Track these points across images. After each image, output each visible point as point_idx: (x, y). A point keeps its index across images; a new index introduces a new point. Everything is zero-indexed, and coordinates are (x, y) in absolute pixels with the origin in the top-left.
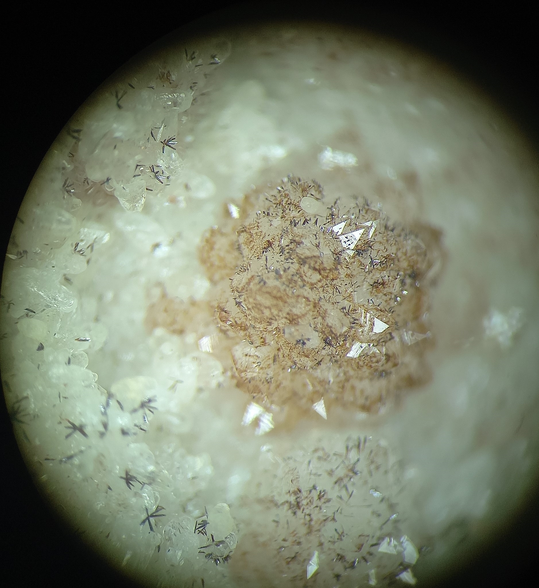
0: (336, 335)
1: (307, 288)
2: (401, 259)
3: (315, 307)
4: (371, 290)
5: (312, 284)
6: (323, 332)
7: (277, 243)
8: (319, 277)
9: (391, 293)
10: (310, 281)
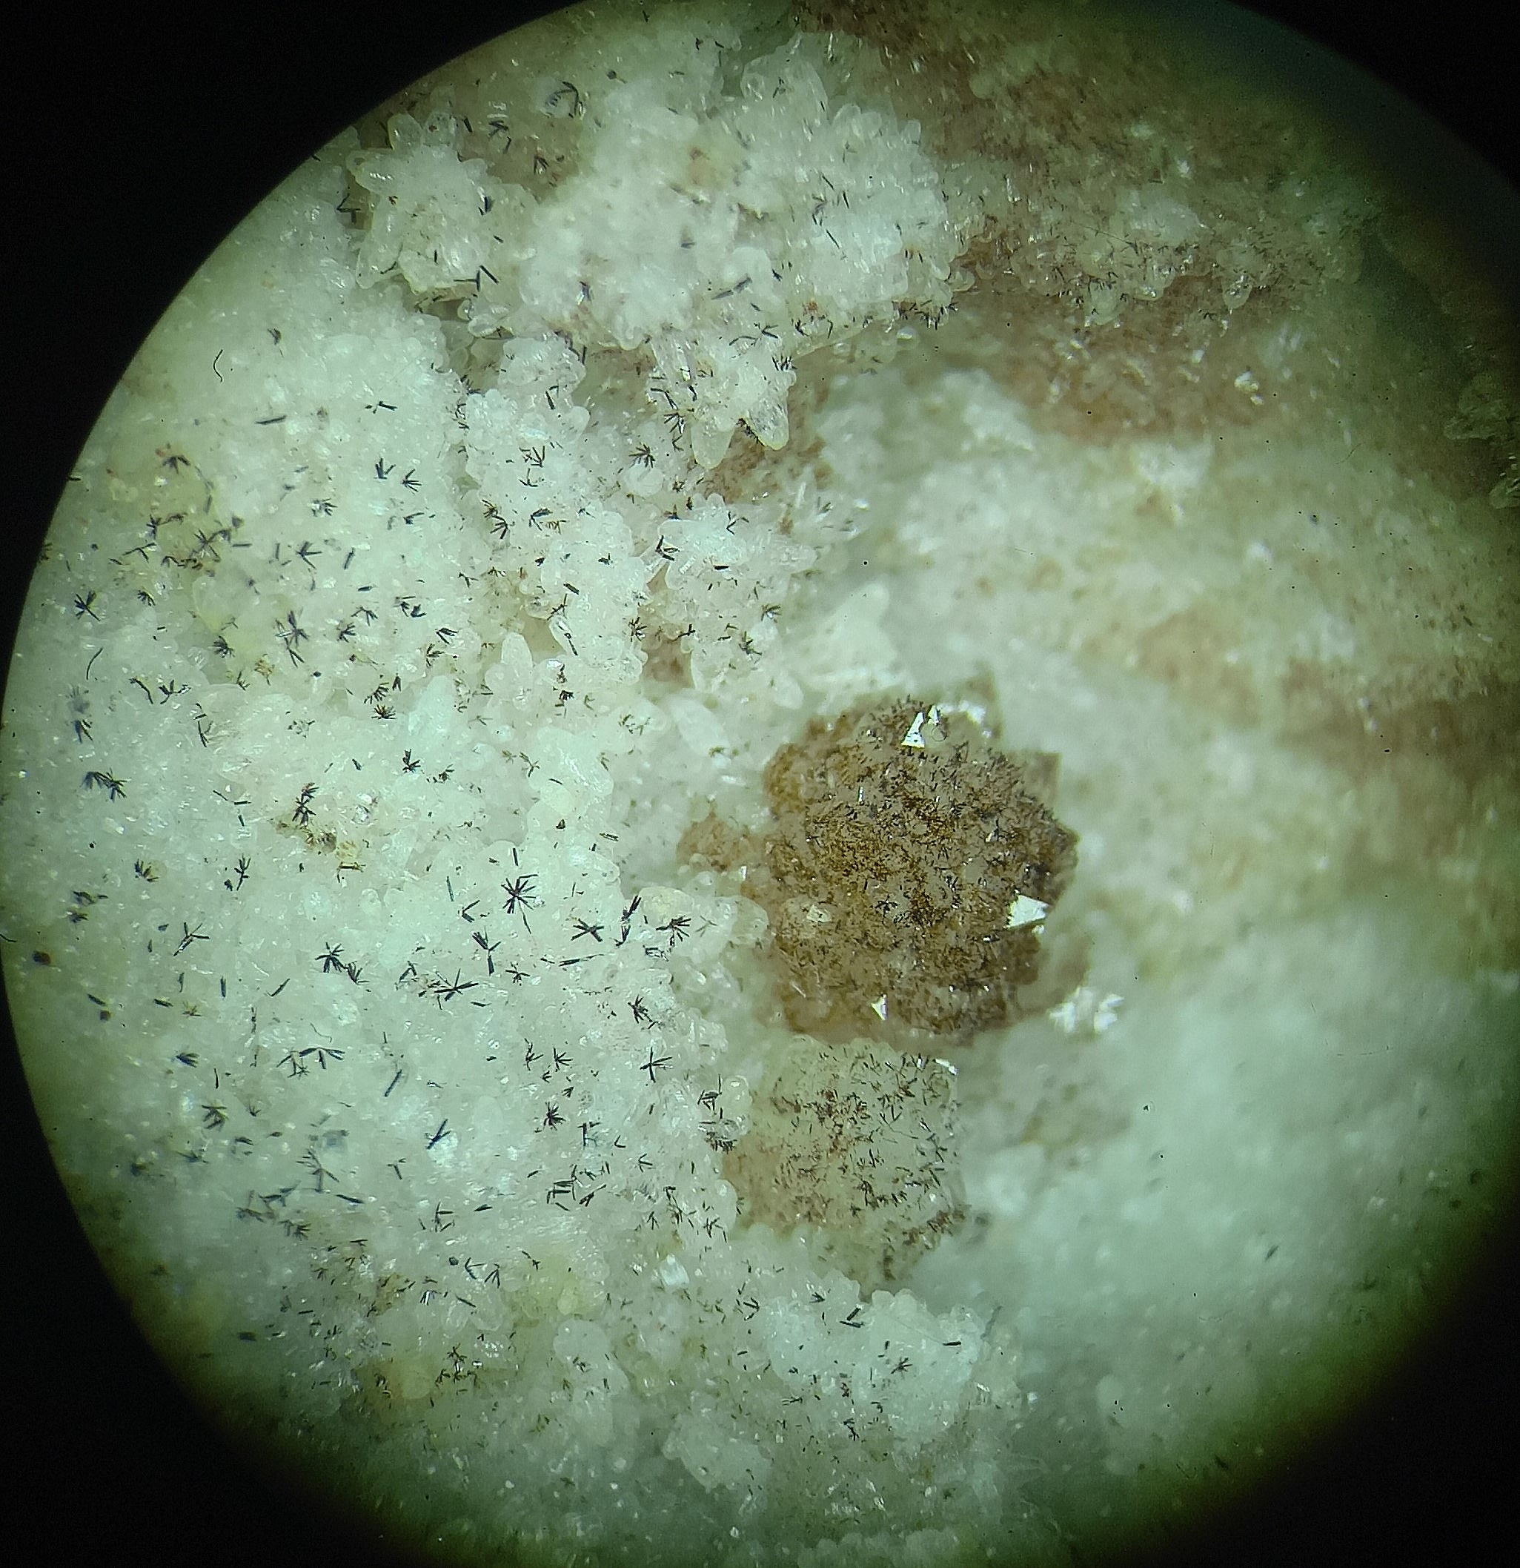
0: (932, 908)
1: (908, 838)
2: (1033, 842)
3: (912, 866)
4: (985, 868)
5: (914, 836)
6: (915, 903)
7: (879, 773)
8: (925, 828)
9: (1011, 880)
10: (913, 831)
